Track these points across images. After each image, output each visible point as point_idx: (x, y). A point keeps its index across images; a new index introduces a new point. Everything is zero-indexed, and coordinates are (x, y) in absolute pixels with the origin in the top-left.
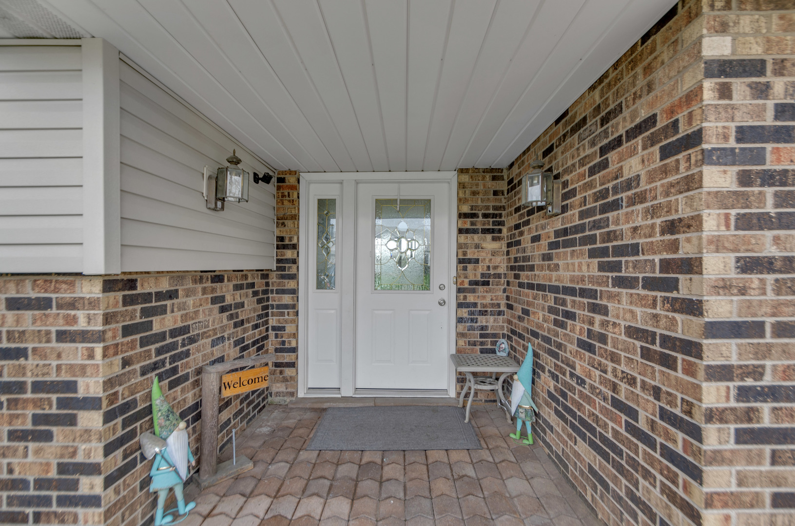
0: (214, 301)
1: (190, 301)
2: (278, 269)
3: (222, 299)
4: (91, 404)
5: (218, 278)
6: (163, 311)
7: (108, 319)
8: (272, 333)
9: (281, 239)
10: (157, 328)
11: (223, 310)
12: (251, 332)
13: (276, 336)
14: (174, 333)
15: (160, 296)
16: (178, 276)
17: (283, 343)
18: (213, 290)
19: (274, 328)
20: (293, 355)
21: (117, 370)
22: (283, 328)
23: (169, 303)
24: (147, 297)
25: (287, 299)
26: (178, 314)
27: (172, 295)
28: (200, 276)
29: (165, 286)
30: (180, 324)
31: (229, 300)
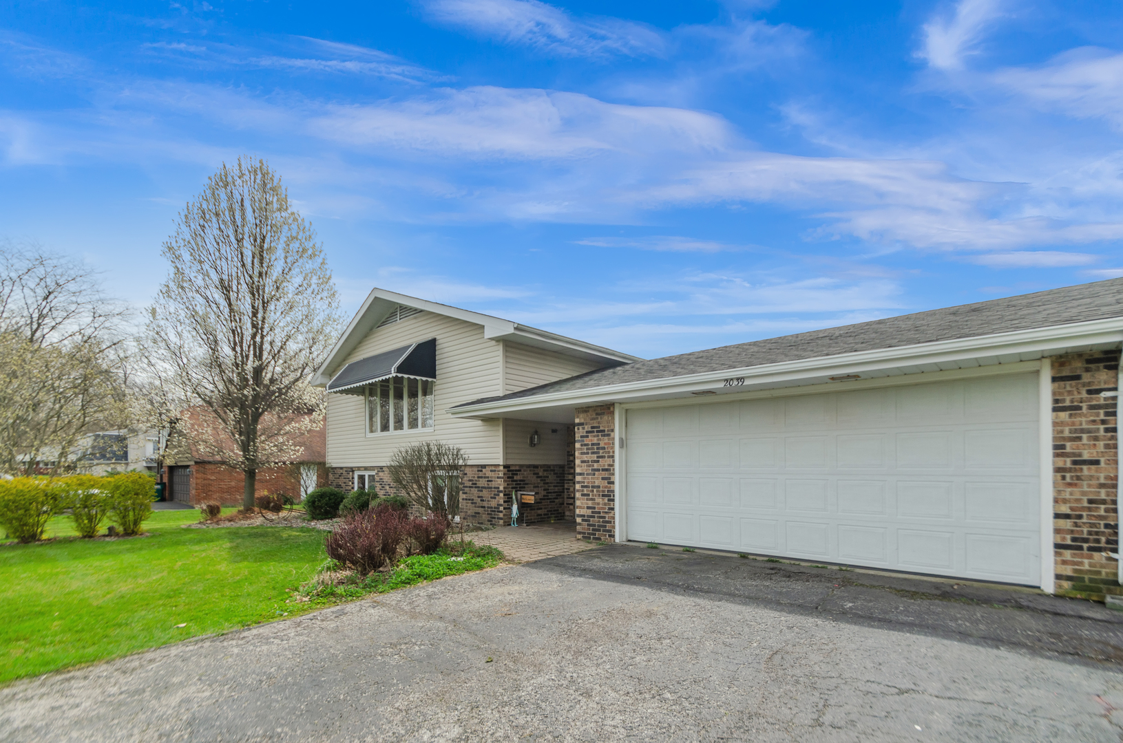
0: (534, 474)
1: (525, 473)
2: (568, 464)
3: (538, 474)
4: (501, 492)
5: (536, 467)
6: (517, 474)
7: (504, 474)
8: (566, 491)
9: (568, 452)
10: (515, 478)
11: (538, 477)
12: (552, 488)
13: (567, 492)
14: (520, 481)
15: (516, 471)
16: (521, 466)
17: (569, 495)
18: (534, 471)
19: (567, 489)
20: (572, 500)
21: (506, 486)
22: (569, 489)
23: (518, 473)
24: (513, 471)
25: (570, 477)
26: (522, 476)
27: (520, 471)
28: (529, 466)
29: (517, 468)
30: (522, 479)
31: (541, 474)
